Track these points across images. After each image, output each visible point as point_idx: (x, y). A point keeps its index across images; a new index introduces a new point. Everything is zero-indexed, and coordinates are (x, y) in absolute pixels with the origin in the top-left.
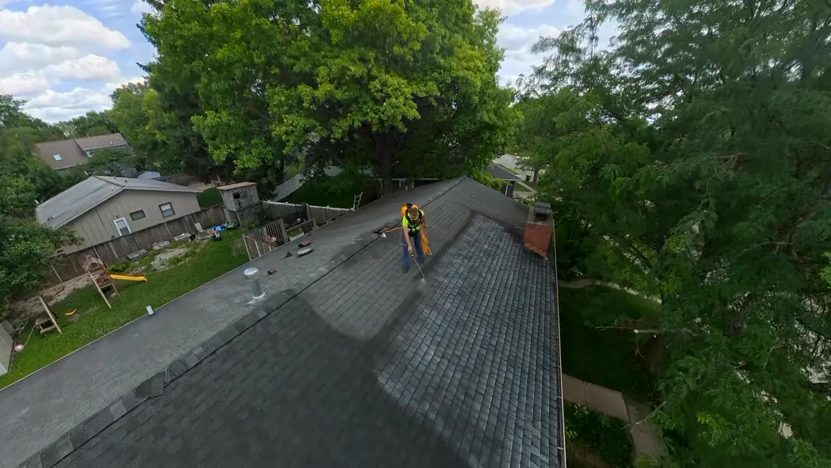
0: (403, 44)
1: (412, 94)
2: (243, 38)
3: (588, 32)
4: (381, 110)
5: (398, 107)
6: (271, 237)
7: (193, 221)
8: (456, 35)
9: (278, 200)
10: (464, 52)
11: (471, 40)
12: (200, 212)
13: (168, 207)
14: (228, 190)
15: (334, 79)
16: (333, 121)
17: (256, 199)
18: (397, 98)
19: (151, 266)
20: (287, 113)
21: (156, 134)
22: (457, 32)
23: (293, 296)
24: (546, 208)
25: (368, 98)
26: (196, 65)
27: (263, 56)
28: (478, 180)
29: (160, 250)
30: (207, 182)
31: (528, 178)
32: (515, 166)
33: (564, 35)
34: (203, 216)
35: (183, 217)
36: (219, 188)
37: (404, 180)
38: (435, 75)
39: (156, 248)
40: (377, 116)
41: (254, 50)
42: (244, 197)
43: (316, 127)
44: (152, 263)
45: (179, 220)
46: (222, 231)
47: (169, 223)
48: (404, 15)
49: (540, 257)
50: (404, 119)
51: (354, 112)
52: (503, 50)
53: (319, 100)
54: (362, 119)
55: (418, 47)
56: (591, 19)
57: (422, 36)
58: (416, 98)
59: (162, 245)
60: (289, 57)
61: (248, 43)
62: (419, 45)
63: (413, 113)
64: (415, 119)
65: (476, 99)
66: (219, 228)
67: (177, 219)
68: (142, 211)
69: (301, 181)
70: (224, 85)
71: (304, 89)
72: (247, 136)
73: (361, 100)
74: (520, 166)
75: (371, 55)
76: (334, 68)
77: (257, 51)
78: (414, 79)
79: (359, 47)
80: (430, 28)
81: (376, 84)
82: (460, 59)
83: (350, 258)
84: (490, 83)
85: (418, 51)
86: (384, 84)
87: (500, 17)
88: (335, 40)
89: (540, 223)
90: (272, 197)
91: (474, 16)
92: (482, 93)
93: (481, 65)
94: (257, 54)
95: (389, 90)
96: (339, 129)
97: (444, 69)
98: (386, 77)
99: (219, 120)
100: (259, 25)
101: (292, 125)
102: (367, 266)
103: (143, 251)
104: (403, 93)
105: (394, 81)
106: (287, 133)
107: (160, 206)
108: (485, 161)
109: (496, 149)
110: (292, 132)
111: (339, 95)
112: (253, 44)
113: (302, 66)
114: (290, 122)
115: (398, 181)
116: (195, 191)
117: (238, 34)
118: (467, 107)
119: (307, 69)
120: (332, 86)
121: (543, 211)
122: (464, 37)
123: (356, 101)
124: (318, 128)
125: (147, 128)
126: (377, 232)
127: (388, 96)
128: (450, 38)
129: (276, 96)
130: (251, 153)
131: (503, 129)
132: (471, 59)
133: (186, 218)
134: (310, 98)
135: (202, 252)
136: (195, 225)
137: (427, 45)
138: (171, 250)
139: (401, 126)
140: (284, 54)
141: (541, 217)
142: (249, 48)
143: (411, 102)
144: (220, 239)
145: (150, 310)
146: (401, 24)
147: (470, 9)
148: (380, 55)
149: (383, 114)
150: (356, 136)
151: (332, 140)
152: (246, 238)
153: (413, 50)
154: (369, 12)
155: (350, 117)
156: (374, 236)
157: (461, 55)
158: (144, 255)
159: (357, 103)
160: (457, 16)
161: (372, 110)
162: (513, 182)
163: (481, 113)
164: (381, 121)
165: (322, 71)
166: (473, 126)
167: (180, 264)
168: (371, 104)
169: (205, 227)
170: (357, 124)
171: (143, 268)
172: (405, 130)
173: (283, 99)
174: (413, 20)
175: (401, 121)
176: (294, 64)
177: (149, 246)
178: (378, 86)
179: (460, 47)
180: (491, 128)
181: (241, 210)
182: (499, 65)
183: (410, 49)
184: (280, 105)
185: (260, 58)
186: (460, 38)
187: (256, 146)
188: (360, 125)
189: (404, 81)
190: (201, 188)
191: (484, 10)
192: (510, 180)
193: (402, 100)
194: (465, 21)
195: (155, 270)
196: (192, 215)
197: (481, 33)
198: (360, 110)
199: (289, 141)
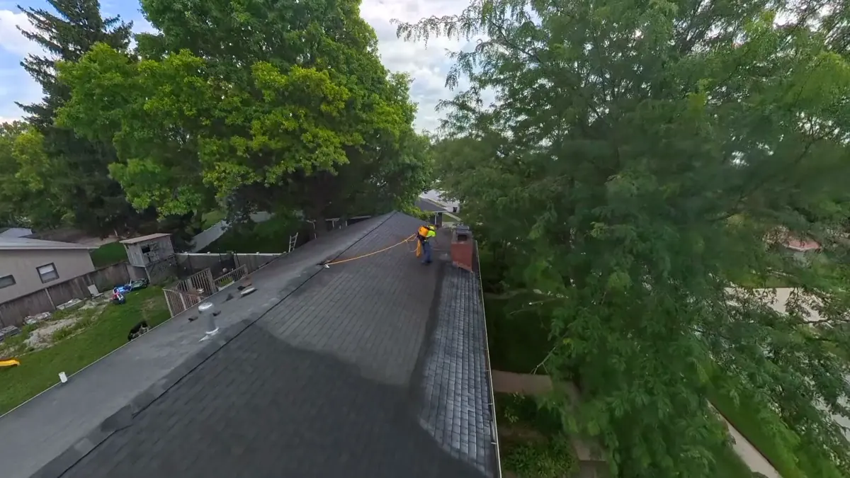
0: (329, 103)
1: (340, 143)
2: (172, 92)
3: (475, 97)
4: (313, 157)
5: (328, 155)
6: (197, 288)
7: (85, 283)
8: (374, 95)
9: (197, 250)
10: (382, 107)
11: (386, 97)
12: (96, 272)
13: (50, 269)
14: (135, 244)
15: (267, 131)
16: (266, 167)
17: (170, 252)
18: (327, 147)
19: (25, 345)
20: (219, 160)
21: (29, 182)
22: (374, 91)
23: (249, 324)
24: (466, 230)
25: (300, 148)
26: (116, 113)
27: (194, 109)
28: (407, 213)
29: (38, 323)
30: (104, 237)
31: (455, 210)
32: (438, 198)
33: (457, 98)
34: (99, 276)
35: (72, 280)
36: (121, 242)
37: (337, 219)
38: (360, 127)
39: (31, 321)
40: (310, 163)
41: (185, 102)
42: (155, 250)
43: (250, 173)
44: (27, 341)
45: (66, 284)
46: (124, 293)
47: (49, 288)
48: (328, 81)
49: (466, 272)
50: (335, 165)
51: (287, 159)
52: (416, 104)
53: (252, 150)
54: (294, 165)
55: (342, 105)
56: (474, 88)
57: (345, 97)
58: (344, 147)
59: (40, 318)
60: (220, 110)
61: (178, 96)
62: (343, 103)
63: (343, 159)
64: (345, 164)
65: (397, 146)
66: (121, 289)
67: (62, 284)
68: (11, 277)
69: (223, 228)
70: (148, 134)
71: (238, 140)
72: (171, 183)
73: (293, 149)
74: (442, 198)
75: (302, 112)
76: (268, 122)
77: (187, 104)
78: (340, 131)
79: (289, 105)
80: (351, 90)
81: (308, 136)
82: (379, 114)
83: (299, 288)
84: (407, 133)
85: (343, 109)
86: (315, 136)
87: (409, 79)
88: (267, 99)
89: (462, 243)
90: (189, 249)
91: (387, 78)
92: (402, 139)
93: (398, 119)
94: (187, 107)
95: (320, 141)
96: (274, 174)
97: (367, 122)
98: (316, 130)
99: (143, 167)
100: (191, 82)
101: (224, 171)
102: (315, 293)
103: (12, 328)
104: (332, 143)
105: (323, 133)
106: (218, 179)
107: (38, 269)
108: (412, 197)
109: (419, 185)
110: (225, 178)
111: (273, 145)
112: (183, 97)
113: (234, 119)
114: (223, 169)
115: (331, 222)
116: (88, 248)
117: (168, 89)
118: (389, 152)
119: (239, 122)
120: (267, 138)
121: (463, 232)
122: (380, 94)
123: (288, 149)
124: (252, 174)
125: (17, 175)
126: (320, 264)
127: (319, 146)
128: (369, 96)
129: (207, 146)
130: (178, 200)
131: (423, 168)
132: (389, 114)
133: (76, 281)
134: (244, 148)
135: (99, 319)
136: (89, 288)
137: (350, 104)
138: (51, 323)
139: (332, 170)
140: (215, 107)
141: (462, 237)
142: (179, 101)
143: (340, 150)
144: (124, 302)
145: (63, 377)
146: (326, 88)
147: (383, 74)
148: (308, 111)
149: (316, 160)
150: (290, 181)
151: (266, 185)
152: (167, 292)
153: (338, 108)
154: (299, 79)
155: (283, 164)
156: (319, 268)
157: (380, 111)
158: (13, 333)
159: (289, 151)
160: (373, 78)
161: (304, 158)
162: (440, 214)
163: (402, 157)
164: (314, 167)
165: (256, 124)
166: (397, 167)
167: (69, 338)
168: (303, 152)
169: (103, 289)
170: (291, 170)
171: (12, 349)
172: (336, 174)
173: (215, 148)
174: (335, 85)
175: (332, 166)
176: (227, 117)
177: (19, 320)
178: (310, 138)
179: (378, 104)
180: (413, 168)
181: (151, 265)
182: (414, 116)
183: (335, 107)
184: (212, 153)
185: (191, 110)
186: (378, 97)
187: (183, 193)
188: (294, 171)
189: (333, 133)
190: (97, 244)
191: (396, 73)
192: (437, 212)
193: (332, 149)
194: (380, 83)
195: (32, 349)
196: (85, 276)
197: (394, 90)
198: (294, 157)
199: (221, 186)
